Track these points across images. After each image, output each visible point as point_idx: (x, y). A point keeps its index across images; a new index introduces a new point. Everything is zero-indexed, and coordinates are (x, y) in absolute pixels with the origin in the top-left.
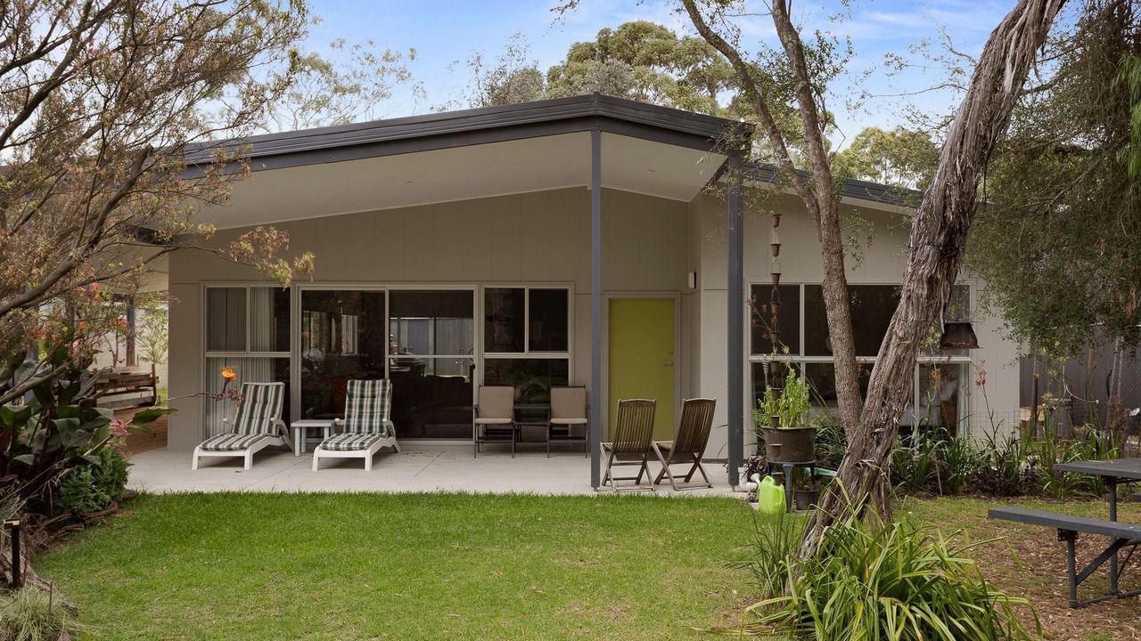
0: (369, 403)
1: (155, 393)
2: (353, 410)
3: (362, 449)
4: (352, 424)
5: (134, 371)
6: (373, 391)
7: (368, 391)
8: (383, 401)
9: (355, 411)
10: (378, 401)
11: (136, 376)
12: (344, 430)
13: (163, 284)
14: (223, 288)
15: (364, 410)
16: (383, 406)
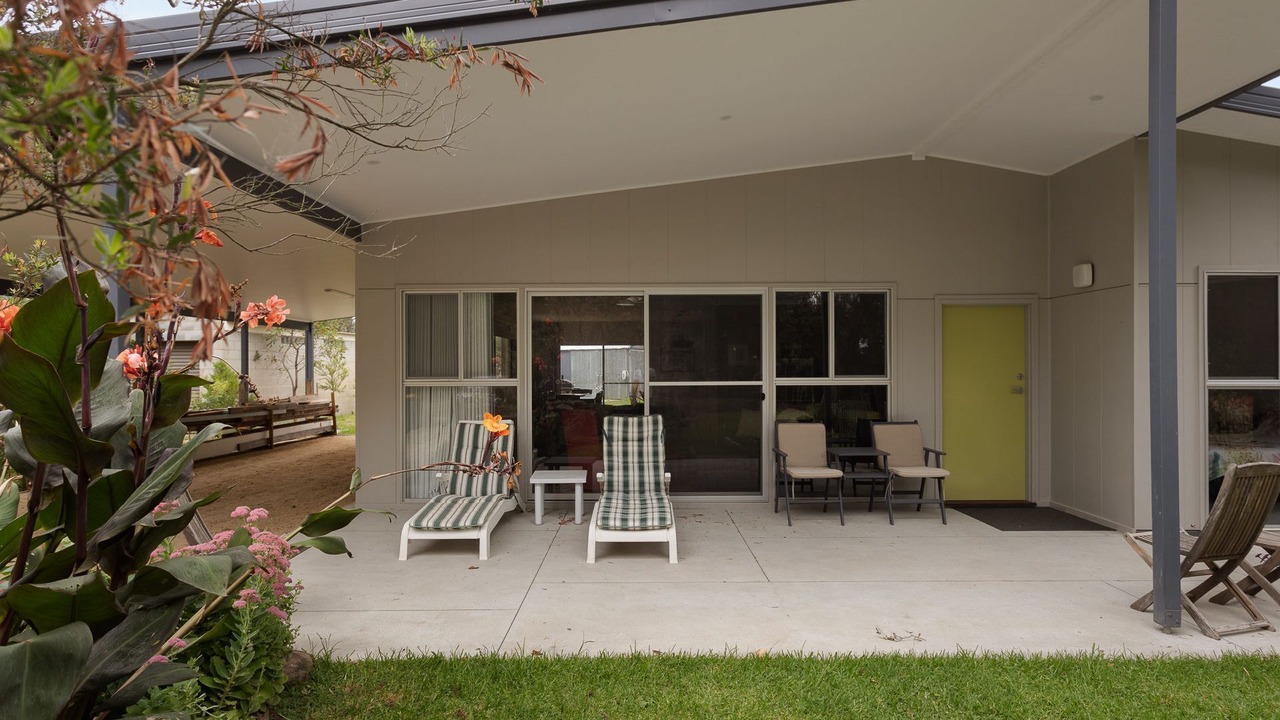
0: (636, 449)
1: (335, 422)
2: (615, 458)
3: (662, 528)
4: (615, 479)
5: (314, 400)
6: (640, 432)
7: (633, 432)
8: (655, 446)
9: (618, 461)
10: (648, 446)
11: (315, 406)
12: (605, 488)
13: (347, 309)
14: (427, 295)
15: (630, 459)
16: (656, 454)
